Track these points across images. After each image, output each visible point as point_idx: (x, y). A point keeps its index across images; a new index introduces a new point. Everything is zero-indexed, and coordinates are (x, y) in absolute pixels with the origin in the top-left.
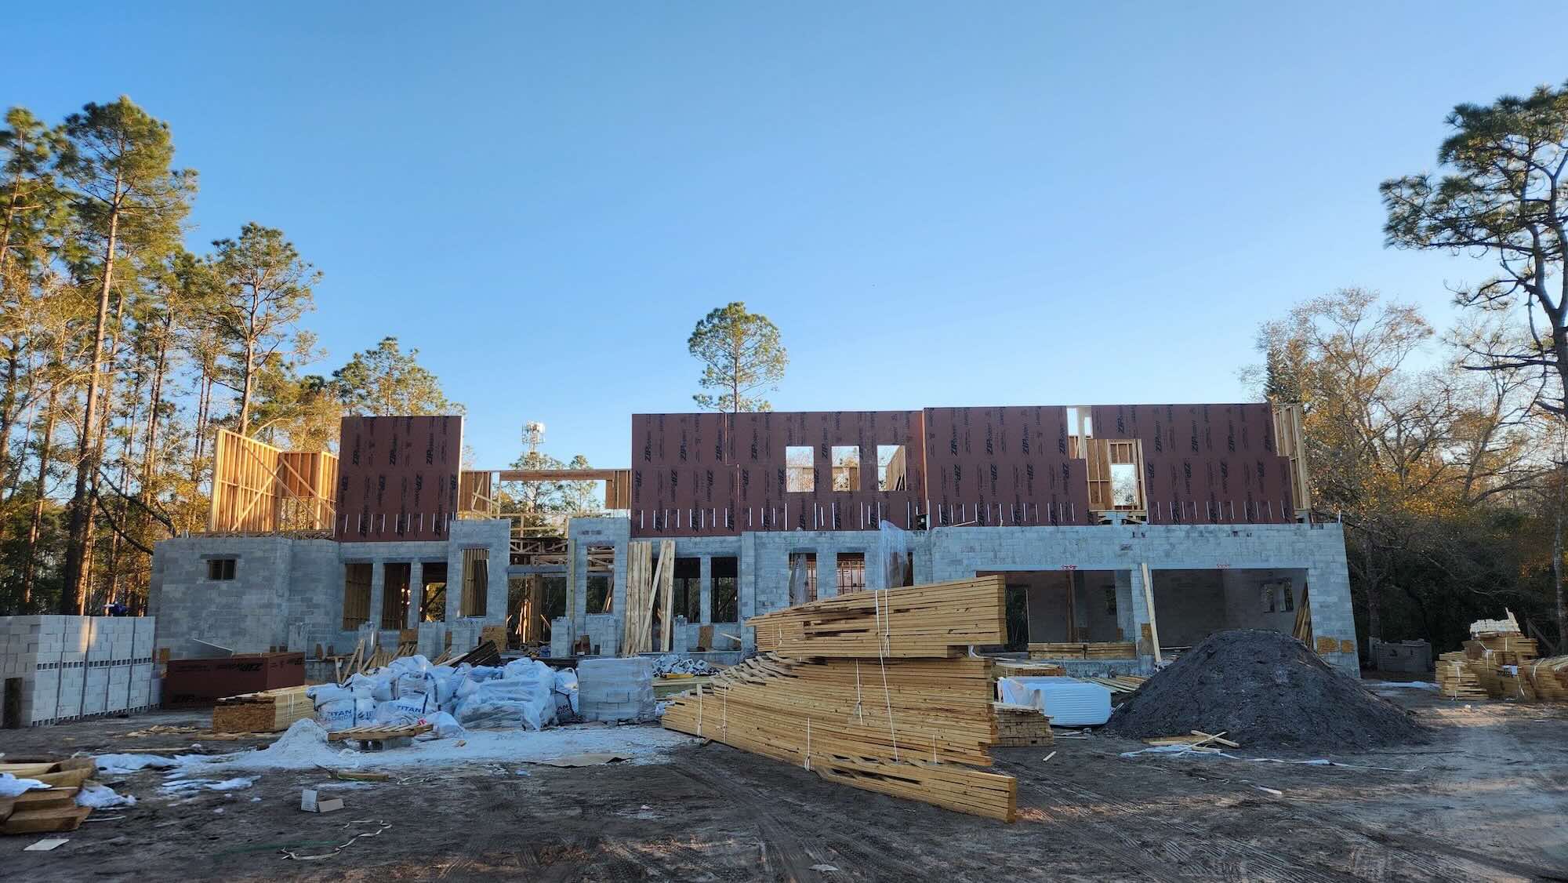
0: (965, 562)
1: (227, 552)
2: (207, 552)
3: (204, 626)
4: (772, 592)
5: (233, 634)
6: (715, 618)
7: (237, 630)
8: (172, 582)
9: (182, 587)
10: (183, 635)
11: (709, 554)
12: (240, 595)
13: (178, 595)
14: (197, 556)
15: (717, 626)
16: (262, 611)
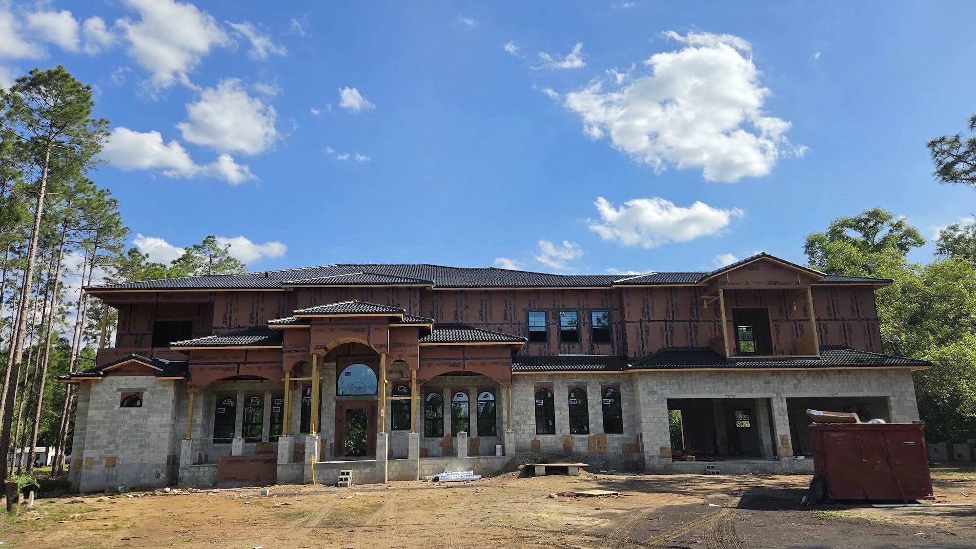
0: (659, 392)
1: (136, 386)
2: (121, 387)
3: (119, 441)
4: (523, 414)
5: (141, 446)
6: (480, 433)
7: (143, 443)
8: (96, 409)
9: (104, 412)
10: (103, 447)
11: (476, 387)
12: (145, 417)
13: (100, 418)
14: (115, 390)
15: (482, 438)
16: (162, 429)
